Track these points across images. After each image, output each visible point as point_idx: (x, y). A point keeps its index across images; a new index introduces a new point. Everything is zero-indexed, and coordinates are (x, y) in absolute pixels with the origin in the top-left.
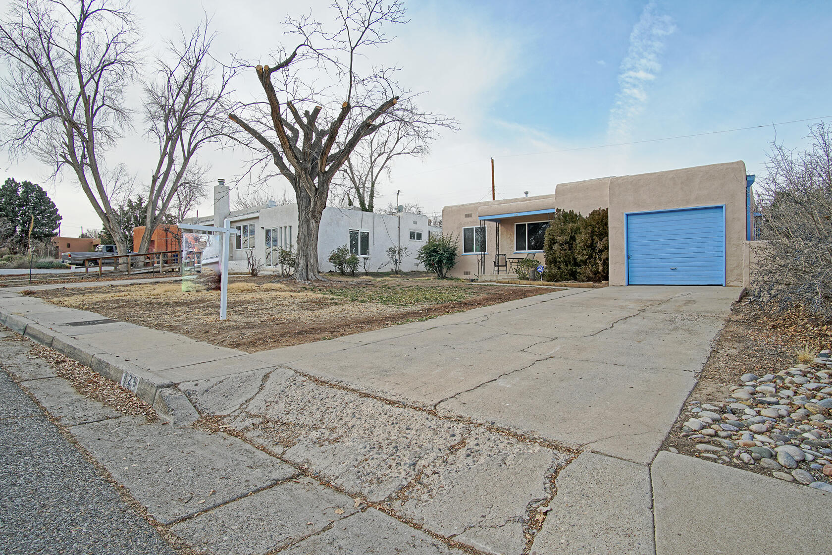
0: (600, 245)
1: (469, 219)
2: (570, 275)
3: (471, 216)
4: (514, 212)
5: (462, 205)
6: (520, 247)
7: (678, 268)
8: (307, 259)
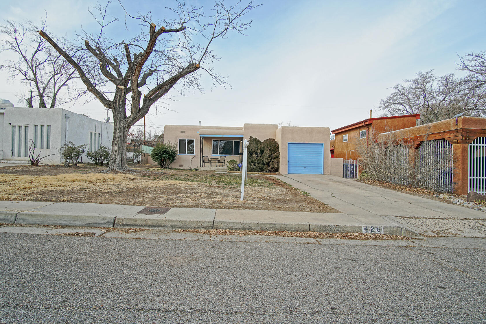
0: (274, 155)
1: (183, 134)
2: (260, 169)
3: (185, 133)
4: (221, 134)
5: (179, 126)
6: (215, 152)
7: (307, 167)
8: (122, 156)
